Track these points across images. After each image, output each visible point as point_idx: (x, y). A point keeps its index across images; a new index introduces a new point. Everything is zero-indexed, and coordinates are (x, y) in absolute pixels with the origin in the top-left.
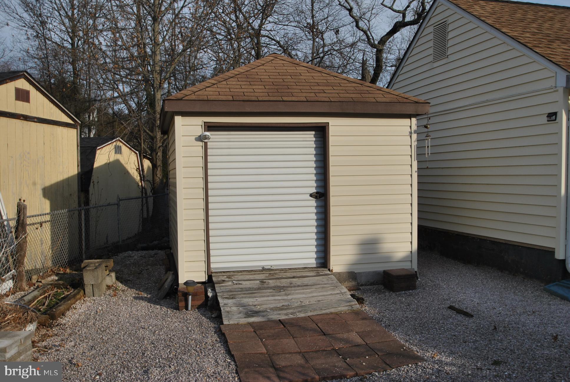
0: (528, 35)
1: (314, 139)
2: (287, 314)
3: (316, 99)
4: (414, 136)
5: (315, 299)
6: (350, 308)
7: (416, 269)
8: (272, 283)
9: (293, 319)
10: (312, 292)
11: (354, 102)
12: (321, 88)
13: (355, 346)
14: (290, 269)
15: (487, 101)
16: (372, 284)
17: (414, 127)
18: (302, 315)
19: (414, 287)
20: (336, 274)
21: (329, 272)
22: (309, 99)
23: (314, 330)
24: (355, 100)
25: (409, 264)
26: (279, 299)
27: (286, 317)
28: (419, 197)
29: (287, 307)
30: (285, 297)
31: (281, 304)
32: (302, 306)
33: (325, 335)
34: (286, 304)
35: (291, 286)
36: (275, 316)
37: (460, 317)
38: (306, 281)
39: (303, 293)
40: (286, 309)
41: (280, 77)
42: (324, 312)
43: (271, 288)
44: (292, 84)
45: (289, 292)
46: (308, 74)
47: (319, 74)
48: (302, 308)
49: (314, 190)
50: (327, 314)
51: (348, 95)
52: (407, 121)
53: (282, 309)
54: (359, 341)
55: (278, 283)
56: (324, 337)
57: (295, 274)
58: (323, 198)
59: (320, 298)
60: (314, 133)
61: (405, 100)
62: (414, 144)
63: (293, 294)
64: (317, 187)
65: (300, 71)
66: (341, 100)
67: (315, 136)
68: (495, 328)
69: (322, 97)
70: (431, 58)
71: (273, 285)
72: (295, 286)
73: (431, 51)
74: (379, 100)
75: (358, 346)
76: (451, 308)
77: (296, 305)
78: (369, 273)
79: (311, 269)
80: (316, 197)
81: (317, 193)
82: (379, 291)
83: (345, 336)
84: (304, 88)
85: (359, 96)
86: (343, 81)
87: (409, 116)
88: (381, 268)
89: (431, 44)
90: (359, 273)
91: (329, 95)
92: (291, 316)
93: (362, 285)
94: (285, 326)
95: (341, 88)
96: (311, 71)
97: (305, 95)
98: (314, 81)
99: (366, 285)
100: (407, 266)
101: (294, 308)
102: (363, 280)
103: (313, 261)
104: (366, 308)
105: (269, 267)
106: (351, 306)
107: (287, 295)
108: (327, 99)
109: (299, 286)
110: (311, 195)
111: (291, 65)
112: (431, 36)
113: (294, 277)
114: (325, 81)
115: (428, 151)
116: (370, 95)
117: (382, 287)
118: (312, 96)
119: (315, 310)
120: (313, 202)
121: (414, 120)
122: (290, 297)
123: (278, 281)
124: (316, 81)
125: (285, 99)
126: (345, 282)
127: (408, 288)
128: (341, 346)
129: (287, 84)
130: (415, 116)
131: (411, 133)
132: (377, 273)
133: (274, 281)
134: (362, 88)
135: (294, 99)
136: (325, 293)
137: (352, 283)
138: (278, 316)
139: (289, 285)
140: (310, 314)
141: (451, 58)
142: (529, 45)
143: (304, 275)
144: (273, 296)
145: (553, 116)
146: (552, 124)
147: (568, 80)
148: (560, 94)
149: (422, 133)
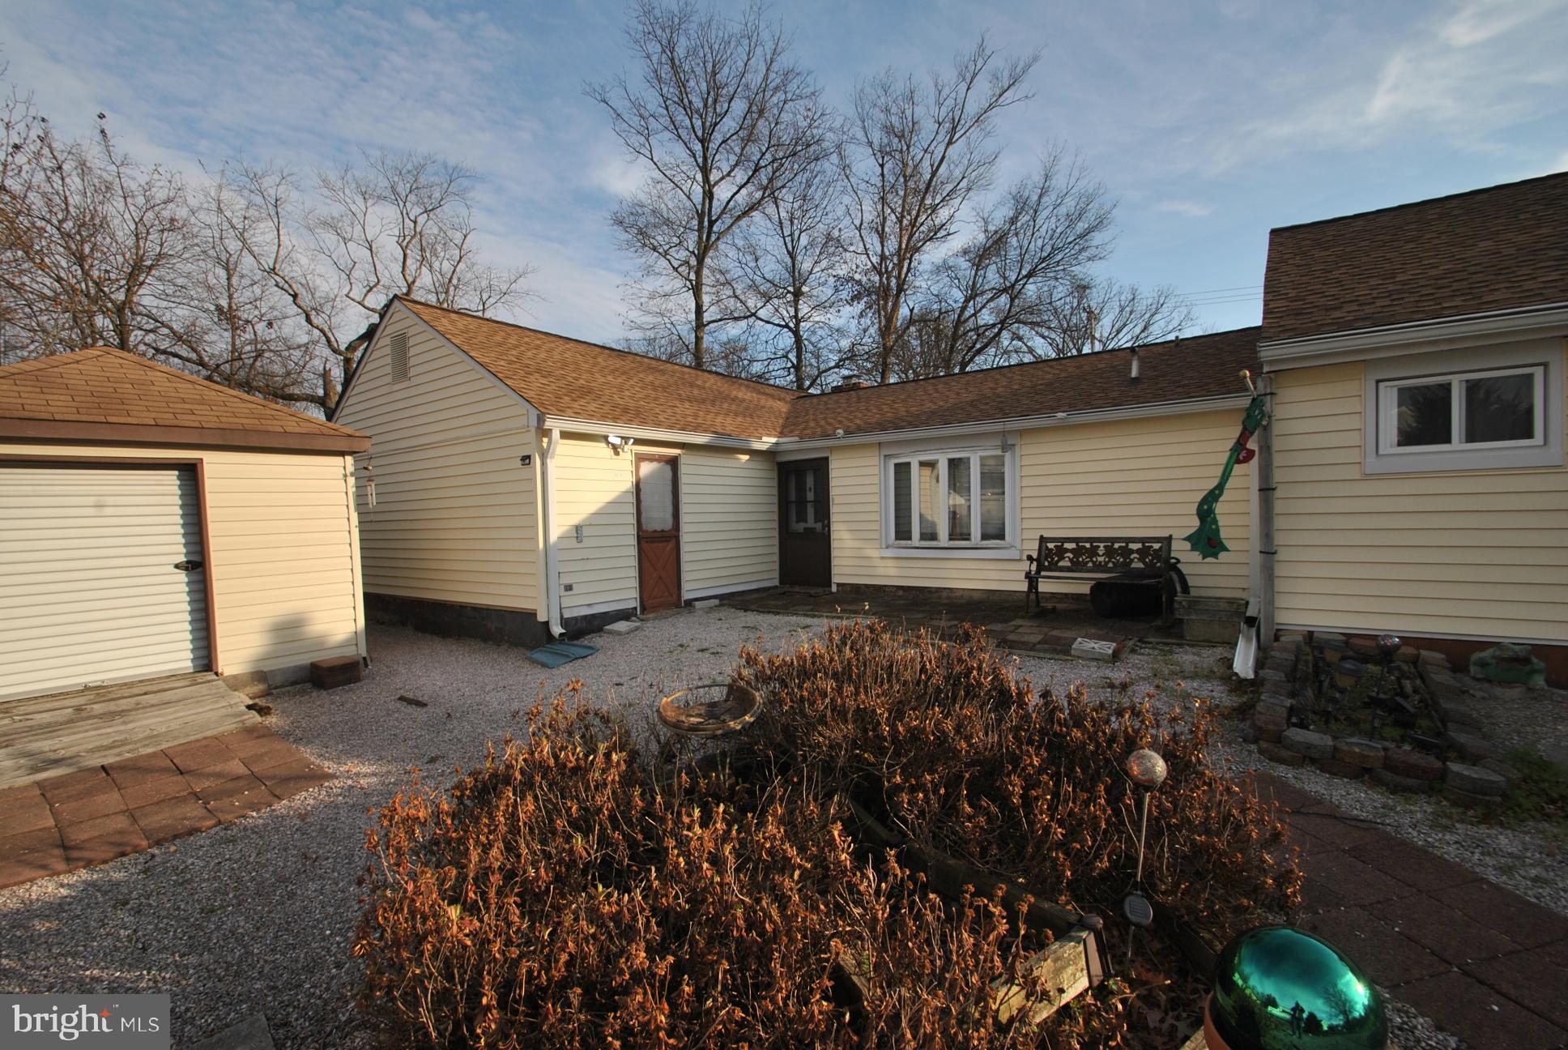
0: (502, 363)
1: (178, 482)
2: (119, 755)
3: (175, 422)
4: (352, 481)
5: (181, 721)
6: (240, 725)
7: (364, 654)
8: (98, 708)
9: (130, 759)
10: (176, 712)
11: (245, 431)
12: (187, 406)
13: (233, 779)
14: (141, 681)
15: (458, 438)
16: (295, 683)
17: (350, 468)
18: (150, 750)
19: (358, 679)
20: (227, 680)
21: (215, 677)
22: (160, 422)
23: (165, 770)
24: (248, 427)
25: (354, 648)
26: (112, 732)
27: (118, 759)
28: (362, 557)
29: (124, 743)
30: (122, 728)
31: (111, 740)
32: (153, 736)
33: (182, 773)
34: (122, 737)
35: (138, 708)
36: (97, 761)
37: (411, 709)
38: (167, 696)
39: (156, 717)
40: (119, 746)
41: (110, 384)
42: (192, 738)
43: (95, 717)
44: (131, 396)
45: (131, 718)
46: (168, 384)
47: (190, 386)
48: (153, 738)
49: (182, 559)
50: (197, 741)
51: (236, 420)
52: (339, 460)
53: (114, 747)
54: (242, 770)
55: (112, 706)
56: (180, 778)
57: (149, 688)
58: (200, 570)
59: (189, 719)
60: (176, 473)
61: (332, 432)
62: (352, 490)
63: (139, 720)
64: (186, 554)
65: (153, 379)
66: (221, 426)
67: (179, 478)
68: (449, 715)
69: (186, 420)
71: (101, 711)
72: (144, 708)
73: (388, 369)
74: (288, 429)
75: (238, 778)
76: (402, 699)
77: (141, 736)
78: (289, 668)
79: (184, 676)
80: (187, 569)
81: (187, 562)
82: (302, 693)
83: (218, 768)
84: (155, 404)
85: (257, 422)
86: (231, 399)
87: (342, 454)
88: (306, 659)
89: (388, 360)
90: (271, 671)
91: (199, 418)
92: (129, 755)
93: (276, 688)
94: (108, 774)
95: (226, 409)
96: (174, 379)
97: (154, 415)
98: (177, 395)
99: (282, 686)
100: (350, 652)
101: (136, 742)
102: (278, 680)
103: (189, 664)
104: (272, 720)
105: (99, 684)
106: (243, 721)
107: (125, 723)
108: (197, 424)
109: (153, 706)
110: (177, 566)
111: (138, 367)
112: (388, 350)
113: (145, 694)
114: (198, 397)
115: (373, 500)
116: (275, 422)
117: (309, 685)
118: (167, 419)
119: (175, 738)
120: (182, 576)
121: (349, 459)
122: (130, 726)
123: (112, 703)
124: (182, 396)
125: (110, 419)
126: (245, 686)
127: (349, 682)
128: (207, 784)
129: (121, 396)
130: (351, 453)
131: (345, 476)
132: (301, 668)
133: (103, 705)
134: (264, 412)
135: (129, 420)
136: (200, 710)
137: (260, 688)
138: (99, 760)
139: (133, 706)
140: (164, 746)
141: (415, 381)
142: (499, 375)
143: (166, 686)
144: (95, 729)
145: (526, 459)
146: (525, 472)
147: (541, 420)
148: (532, 435)
149: (363, 477)
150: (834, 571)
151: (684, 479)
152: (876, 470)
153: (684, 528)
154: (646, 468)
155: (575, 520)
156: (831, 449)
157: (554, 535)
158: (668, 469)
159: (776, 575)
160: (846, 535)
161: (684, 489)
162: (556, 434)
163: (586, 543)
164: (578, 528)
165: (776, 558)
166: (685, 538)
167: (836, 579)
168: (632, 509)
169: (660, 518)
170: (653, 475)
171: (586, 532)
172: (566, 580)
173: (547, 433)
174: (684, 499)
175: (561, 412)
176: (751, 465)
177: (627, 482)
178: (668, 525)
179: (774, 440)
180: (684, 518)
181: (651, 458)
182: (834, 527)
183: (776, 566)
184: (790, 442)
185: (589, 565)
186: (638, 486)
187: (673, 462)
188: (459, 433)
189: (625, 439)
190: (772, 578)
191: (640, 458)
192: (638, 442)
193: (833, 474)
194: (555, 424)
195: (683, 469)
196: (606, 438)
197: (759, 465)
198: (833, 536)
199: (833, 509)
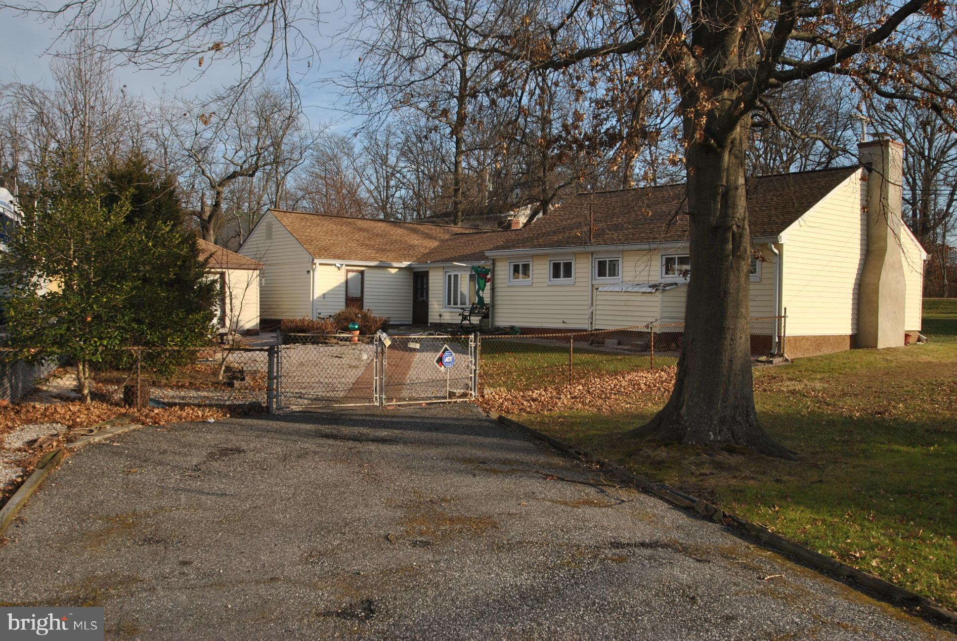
3: (221, 262)
4: (258, 277)
11: (236, 264)
17: (258, 274)
22: (218, 262)
25: (256, 327)
52: (256, 271)
61: (254, 263)
62: (258, 280)
70: (264, 238)
73: (264, 234)
85: (237, 261)
87: (257, 269)
100: (254, 328)
112: (265, 227)
115: (263, 284)
116: (241, 261)
121: (258, 271)
130: (259, 269)
132: (245, 331)
135: (213, 262)
141: (274, 240)
142: (302, 243)
145: (308, 272)
146: (308, 275)
147: (313, 260)
148: (310, 264)
149: (262, 275)
150: (430, 317)
151: (366, 278)
152: (442, 277)
153: (365, 297)
154: (350, 275)
155: (324, 292)
156: (430, 268)
157: (315, 297)
158: (360, 275)
159: (411, 319)
160: (435, 303)
161: (366, 282)
162: (317, 264)
163: (326, 299)
164: (324, 295)
165: (411, 312)
166: (365, 301)
167: (430, 321)
168: (344, 289)
169: (355, 292)
170: (353, 277)
171: (326, 296)
172: (319, 311)
173: (315, 264)
174: (365, 286)
175: (320, 257)
176: (401, 273)
177: (343, 280)
178: (359, 295)
179: (409, 263)
180: (365, 293)
181: (352, 271)
182: (430, 300)
183: (411, 316)
184: (415, 264)
185: (327, 307)
186: (347, 282)
187: (362, 273)
188: (290, 261)
189: (342, 265)
190: (409, 321)
191: (348, 271)
192: (346, 265)
193: (430, 278)
194: (317, 261)
195: (366, 275)
196: (335, 265)
197: (403, 272)
198: (430, 303)
199: (430, 292)
